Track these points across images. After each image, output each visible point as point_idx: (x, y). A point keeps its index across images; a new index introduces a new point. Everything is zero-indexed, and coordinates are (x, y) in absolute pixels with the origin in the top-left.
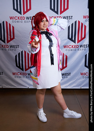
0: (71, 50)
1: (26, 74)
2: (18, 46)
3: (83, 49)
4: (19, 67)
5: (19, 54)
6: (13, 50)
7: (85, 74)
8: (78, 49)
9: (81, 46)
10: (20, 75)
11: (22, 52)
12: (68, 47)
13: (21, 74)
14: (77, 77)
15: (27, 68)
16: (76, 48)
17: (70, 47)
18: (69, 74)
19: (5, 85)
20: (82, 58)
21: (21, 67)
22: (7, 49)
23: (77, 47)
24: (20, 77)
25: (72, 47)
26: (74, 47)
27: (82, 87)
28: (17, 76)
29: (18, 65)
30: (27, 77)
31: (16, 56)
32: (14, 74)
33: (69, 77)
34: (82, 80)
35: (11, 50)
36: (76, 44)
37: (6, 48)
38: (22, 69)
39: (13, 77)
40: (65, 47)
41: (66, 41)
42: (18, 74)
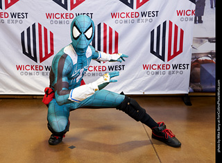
0: (126, 22)
1: (41, 68)
2: (26, 14)
3: (147, 20)
4: (29, 55)
5: (28, 29)
6: (16, 21)
7: (151, 67)
8: (139, 20)
9: (143, 14)
10: (30, 71)
11: (34, 25)
12: (120, 15)
13: (32, 67)
14: (137, 74)
15: (44, 56)
16: (134, 18)
17: (123, 15)
18: (122, 67)
19: (2, 90)
20: (145, 37)
21: (33, 56)
22: (6, 20)
23: (136, 15)
24: (31, 74)
25: (127, 15)
26: (130, 15)
27: (146, 91)
28: (24, 72)
29: (27, 51)
30: (43, 74)
31: (23, 34)
32: (19, 68)
33: (122, 73)
34: (147, 77)
35: (13, 22)
36: (135, 10)
37: (4, 19)
38: (35, 59)
39: (17, 73)
40: (113, 15)
41: (116, 4)
42: (28, 68)
